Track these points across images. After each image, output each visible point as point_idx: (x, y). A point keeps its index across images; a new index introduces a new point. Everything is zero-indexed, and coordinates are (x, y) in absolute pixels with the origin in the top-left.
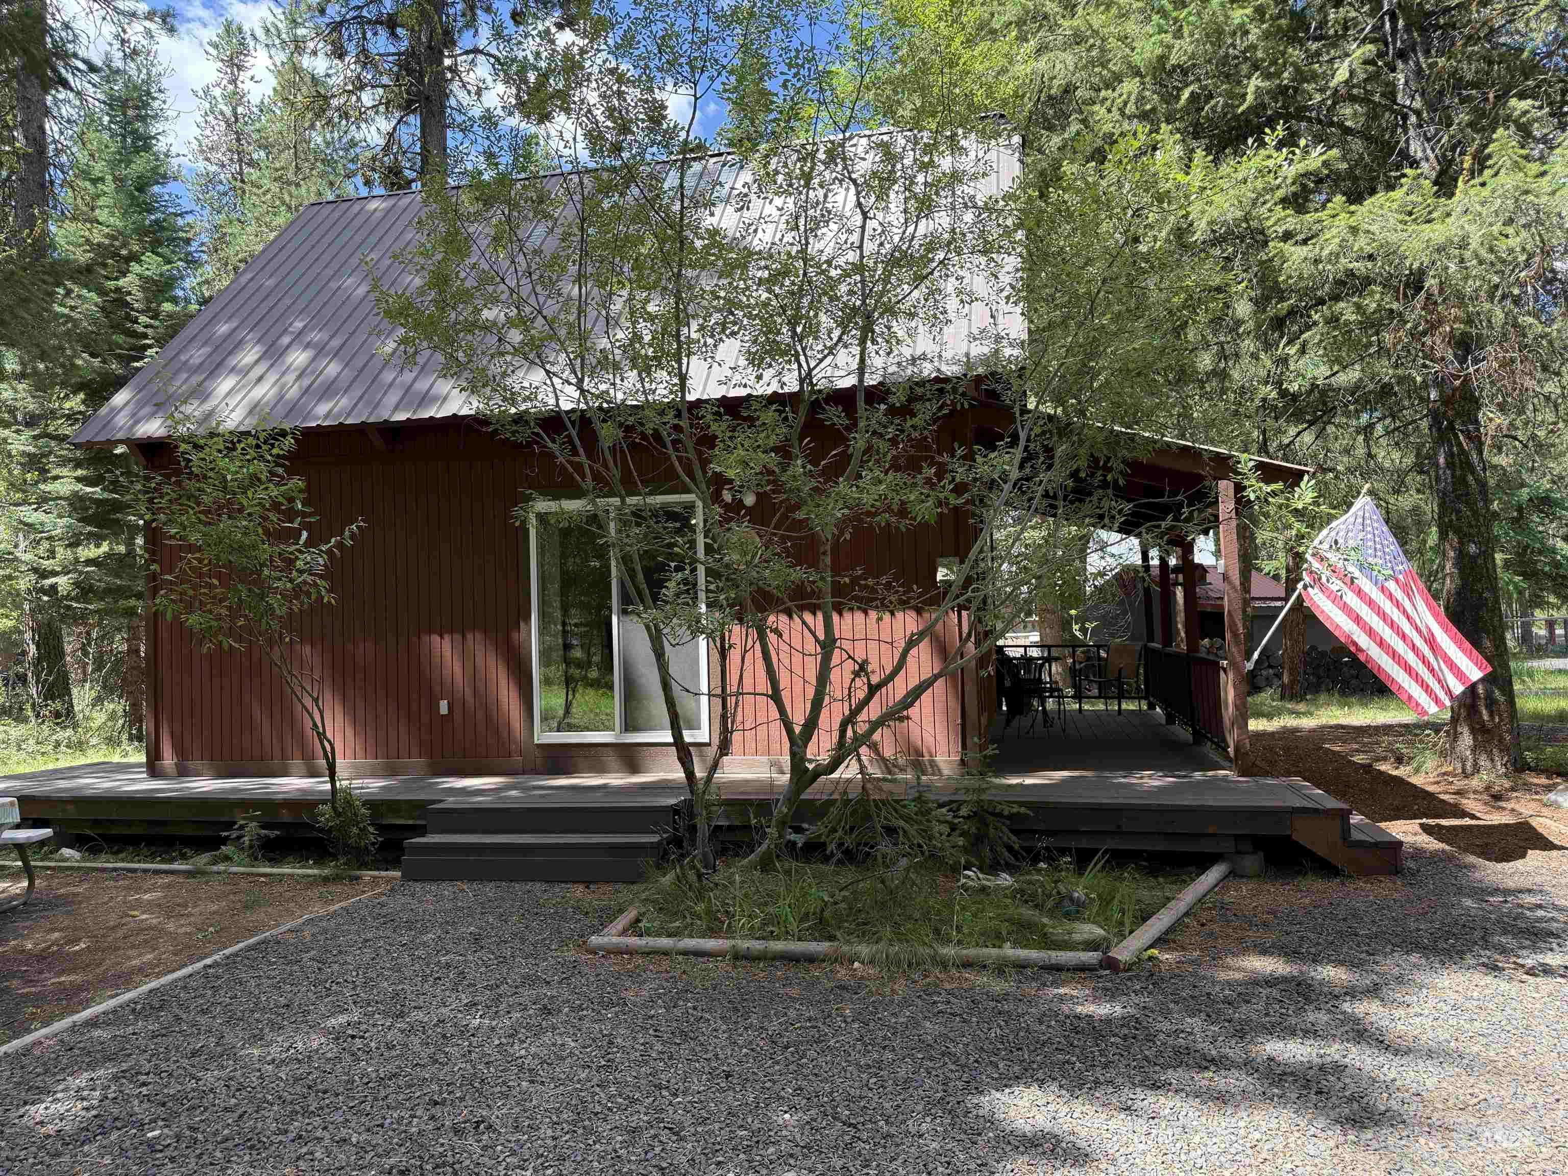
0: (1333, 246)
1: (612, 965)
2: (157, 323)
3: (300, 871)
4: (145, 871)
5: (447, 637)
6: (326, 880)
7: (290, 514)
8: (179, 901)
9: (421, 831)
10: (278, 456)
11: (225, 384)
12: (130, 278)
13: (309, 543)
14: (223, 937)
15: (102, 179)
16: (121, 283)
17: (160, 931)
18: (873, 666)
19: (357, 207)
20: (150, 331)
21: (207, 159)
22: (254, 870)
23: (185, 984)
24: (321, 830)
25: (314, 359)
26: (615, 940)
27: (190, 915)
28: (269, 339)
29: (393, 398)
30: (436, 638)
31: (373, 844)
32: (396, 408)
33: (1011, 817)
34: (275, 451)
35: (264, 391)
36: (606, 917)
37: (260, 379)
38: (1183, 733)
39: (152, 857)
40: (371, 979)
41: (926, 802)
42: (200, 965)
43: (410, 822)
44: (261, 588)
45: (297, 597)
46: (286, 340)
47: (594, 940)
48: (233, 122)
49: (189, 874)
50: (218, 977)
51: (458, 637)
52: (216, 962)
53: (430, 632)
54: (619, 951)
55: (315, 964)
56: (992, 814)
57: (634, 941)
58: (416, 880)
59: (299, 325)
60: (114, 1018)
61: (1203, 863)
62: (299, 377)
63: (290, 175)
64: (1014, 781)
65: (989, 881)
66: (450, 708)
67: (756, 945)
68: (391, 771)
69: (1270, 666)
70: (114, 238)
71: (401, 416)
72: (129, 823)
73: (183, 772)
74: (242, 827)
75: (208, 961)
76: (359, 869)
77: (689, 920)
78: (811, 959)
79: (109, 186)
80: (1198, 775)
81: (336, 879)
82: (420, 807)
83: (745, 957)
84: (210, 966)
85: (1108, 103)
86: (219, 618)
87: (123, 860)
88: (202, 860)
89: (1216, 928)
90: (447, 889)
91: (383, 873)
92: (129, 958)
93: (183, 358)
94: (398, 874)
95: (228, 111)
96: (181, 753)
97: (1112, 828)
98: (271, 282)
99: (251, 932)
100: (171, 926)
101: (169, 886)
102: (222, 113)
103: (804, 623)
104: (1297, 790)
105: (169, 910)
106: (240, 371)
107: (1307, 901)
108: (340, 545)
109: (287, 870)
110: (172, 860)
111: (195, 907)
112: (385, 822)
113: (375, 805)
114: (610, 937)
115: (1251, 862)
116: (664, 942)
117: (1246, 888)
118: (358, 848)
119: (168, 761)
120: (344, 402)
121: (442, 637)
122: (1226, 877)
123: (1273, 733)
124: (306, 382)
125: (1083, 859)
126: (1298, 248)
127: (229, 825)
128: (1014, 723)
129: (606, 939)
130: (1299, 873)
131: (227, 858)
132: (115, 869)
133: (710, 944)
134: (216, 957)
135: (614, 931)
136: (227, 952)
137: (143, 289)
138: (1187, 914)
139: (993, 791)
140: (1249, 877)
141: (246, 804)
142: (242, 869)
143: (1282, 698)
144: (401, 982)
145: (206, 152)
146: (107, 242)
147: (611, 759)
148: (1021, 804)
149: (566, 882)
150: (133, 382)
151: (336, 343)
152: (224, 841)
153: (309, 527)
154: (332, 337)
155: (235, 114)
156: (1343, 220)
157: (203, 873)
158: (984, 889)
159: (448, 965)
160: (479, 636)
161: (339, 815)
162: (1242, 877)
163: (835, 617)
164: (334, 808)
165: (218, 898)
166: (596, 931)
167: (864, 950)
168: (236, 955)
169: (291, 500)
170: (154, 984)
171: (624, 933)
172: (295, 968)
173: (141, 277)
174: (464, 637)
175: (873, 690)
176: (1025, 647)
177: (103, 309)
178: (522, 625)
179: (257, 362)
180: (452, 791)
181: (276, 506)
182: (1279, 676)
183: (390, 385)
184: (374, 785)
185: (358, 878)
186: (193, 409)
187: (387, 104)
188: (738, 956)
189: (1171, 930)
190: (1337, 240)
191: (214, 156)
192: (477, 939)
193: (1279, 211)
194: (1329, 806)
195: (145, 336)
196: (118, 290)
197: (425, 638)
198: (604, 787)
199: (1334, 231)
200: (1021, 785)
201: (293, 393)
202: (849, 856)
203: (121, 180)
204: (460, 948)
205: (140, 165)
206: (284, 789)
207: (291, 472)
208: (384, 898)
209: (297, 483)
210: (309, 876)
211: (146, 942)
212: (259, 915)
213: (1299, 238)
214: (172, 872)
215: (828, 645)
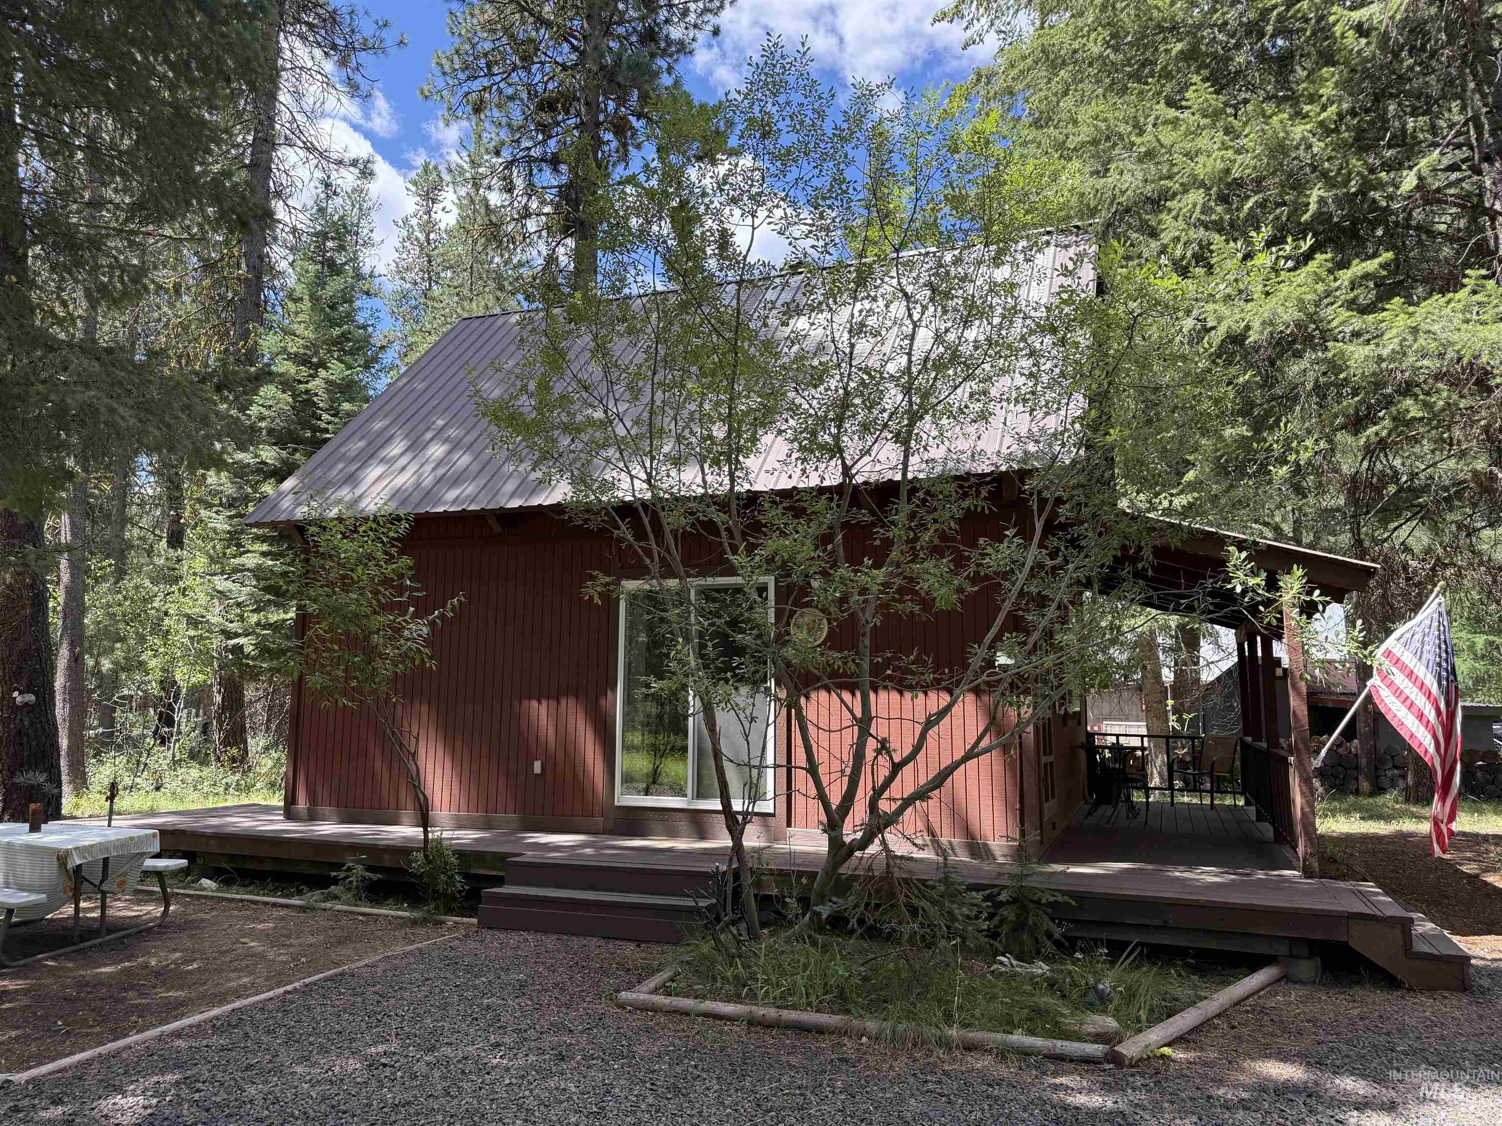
0: (1394, 345)
1: (637, 1021)
2: (337, 420)
3: (392, 913)
4: (266, 904)
5: (544, 703)
6: (414, 923)
7: (401, 590)
8: (284, 932)
9: (499, 881)
10: (393, 538)
11: (374, 472)
12: (318, 382)
13: (416, 615)
14: (313, 967)
15: (300, 300)
16: (309, 386)
17: (262, 956)
18: (894, 744)
19: (501, 321)
20: (330, 427)
21: (403, 279)
22: (355, 909)
23: (262, 1007)
24: (413, 875)
25: (450, 452)
26: (642, 997)
27: (292, 945)
28: (413, 435)
29: (510, 487)
30: (534, 703)
31: (460, 892)
32: (513, 495)
33: (1050, 904)
34: (392, 534)
35: (404, 479)
36: (643, 974)
37: (403, 469)
38: (1267, 830)
39: (273, 892)
40: (418, 1015)
41: (953, 884)
42: (281, 990)
43: (494, 873)
44: (371, 653)
45: (403, 663)
46: (429, 435)
47: (624, 995)
48: (426, 248)
49: (302, 909)
50: (292, 1002)
51: (553, 703)
52: (295, 989)
53: (530, 698)
54: (644, 1008)
55: (377, 998)
56: (1032, 901)
57: (660, 999)
58: (489, 928)
59: (440, 423)
60: (197, 1030)
61: (1253, 964)
62: (434, 469)
63: (466, 292)
64: (1058, 868)
65: (1020, 967)
66: (543, 768)
67: (771, 1013)
68: (487, 826)
69: (1395, 767)
70: (307, 347)
71: (515, 503)
72: (261, 860)
73: (312, 817)
74: (349, 869)
75: (289, 988)
76: (446, 914)
77: (719, 985)
78: (821, 1031)
79: (306, 305)
80: (1260, 875)
81: (423, 922)
82: (501, 858)
83: (760, 1024)
84: (289, 992)
85: (1174, 213)
86: (335, 679)
87: (250, 893)
88: (313, 897)
89: (1245, 1031)
90: (513, 938)
91: (465, 920)
92: (229, 980)
93: (343, 450)
94: (474, 921)
95: (422, 237)
96: (313, 800)
97: (1157, 922)
98: (422, 386)
99: (337, 964)
100: (271, 955)
101: (282, 918)
102: (417, 239)
103: (842, 701)
104: (1364, 896)
105: (272, 939)
106: (387, 462)
107: (1356, 1012)
108: (442, 616)
109: (383, 911)
110: (287, 896)
111: (298, 938)
112: (472, 871)
113: (465, 855)
114: (640, 995)
115: (1307, 968)
116: (688, 1003)
117: (1295, 994)
118: (445, 894)
119: (302, 805)
120: (471, 489)
121: (540, 703)
122: (1278, 981)
123: (1385, 836)
124: (440, 472)
125: (1116, 949)
126: (1360, 348)
127: (339, 866)
128: (1099, 813)
129: (634, 996)
130: (1357, 983)
131: (336, 897)
132: (242, 901)
133: (729, 1008)
134: (297, 984)
135: (645, 989)
136: (308, 981)
137: (328, 391)
138: (1218, 1016)
139: (1040, 879)
140: (1305, 984)
141: (355, 848)
142: (345, 908)
143: (1407, 800)
144: (443, 1019)
145: (401, 271)
146: (302, 351)
147: (683, 824)
148: (1063, 893)
149: (622, 939)
150: (297, 473)
151: (470, 438)
152: (335, 881)
153: (416, 602)
154: (466, 435)
155: (428, 240)
156: (1402, 321)
157: (313, 909)
158: (1014, 976)
159: (489, 1007)
160: (572, 702)
161: (429, 862)
162: (1295, 982)
163: (872, 696)
164: (426, 856)
165: (318, 932)
166: (630, 987)
167: (871, 1025)
168: (314, 984)
169: (402, 576)
170: (237, 1004)
171: (655, 991)
172: (359, 999)
173: (327, 381)
174: (558, 702)
175: (896, 768)
176: (1118, 736)
177: (293, 408)
178: (609, 693)
179: (402, 454)
180: (537, 846)
181: (386, 581)
182: (1404, 777)
183: (511, 475)
184: (468, 836)
185: (442, 923)
186: (345, 493)
187: (549, 228)
188: (753, 1022)
189: (1196, 1029)
190: (1396, 340)
191: (409, 276)
192: (522, 985)
193: (1345, 314)
194: (1389, 913)
195: (327, 431)
196: (307, 392)
197: (525, 703)
198: (670, 850)
199: (1394, 331)
200: (1063, 873)
201: (428, 482)
202: (873, 933)
203: (317, 300)
204: (504, 993)
205: (335, 285)
206: (391, 836)
207: (401, 552)
208: (457, 942)
209: (406, 561)
210: (401, 918)
211: (247, 966)
212: (348, 950)
213: (1367, 336)
214: (287, 906)
215: (864, 723)
